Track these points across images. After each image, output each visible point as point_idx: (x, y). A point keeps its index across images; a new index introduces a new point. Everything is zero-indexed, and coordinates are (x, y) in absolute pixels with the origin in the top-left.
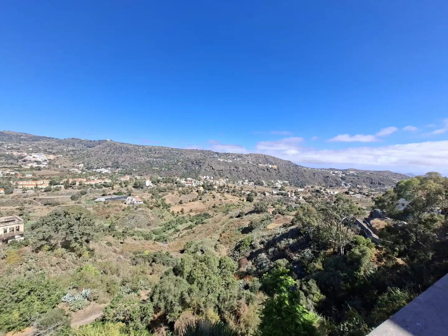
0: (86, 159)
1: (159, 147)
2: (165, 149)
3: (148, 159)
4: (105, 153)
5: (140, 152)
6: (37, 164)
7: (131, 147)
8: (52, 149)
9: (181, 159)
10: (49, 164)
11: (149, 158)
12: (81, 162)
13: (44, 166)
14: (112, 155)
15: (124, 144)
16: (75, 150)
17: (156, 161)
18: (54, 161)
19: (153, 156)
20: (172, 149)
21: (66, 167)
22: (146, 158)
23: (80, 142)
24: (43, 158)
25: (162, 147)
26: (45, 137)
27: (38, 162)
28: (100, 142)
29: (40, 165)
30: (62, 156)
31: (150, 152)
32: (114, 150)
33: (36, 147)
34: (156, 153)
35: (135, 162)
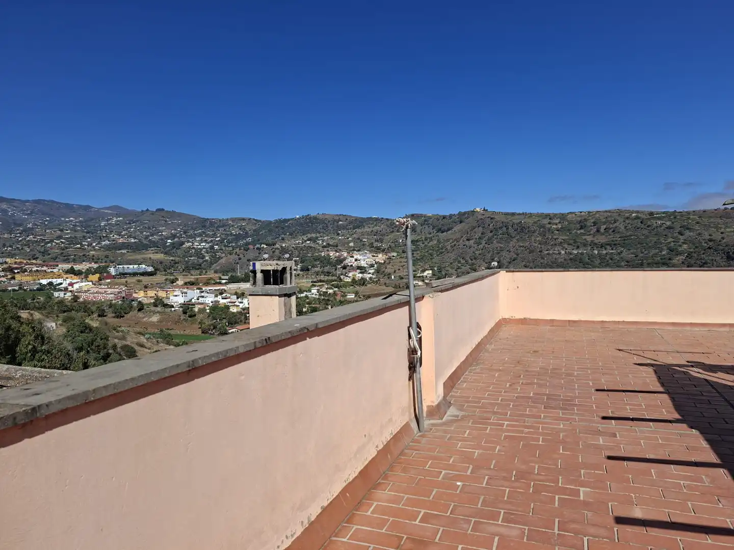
0: (436, 259)
1: (609, 212)
2: (628, 218)
3: (575, 252)
4: (472, 242)
5: (553, 233)
6: (361, 273)
7: (530, 221)
8: (381, 241)
9: (685, 246)
10: (378, 273)
11: (578, 247)
12: (427, 266)
13: (371, 275)
14: (486, 246)
15: (513, 214)
16: (417, 241)
17: (600, 255)
18: (384, 266)
19: (592, 241)
20: (651, 214)
21: (402, 278)
22: (569, 249)
23: (425, 221)
24: (369, 260)
25: (620, 212)
26: (370, 219)
27: (362, 269)
28: (462, 217)
29: (365, 275)
30: (395, 254)
31: (582, 231)
32: (491, 234)
33: (359, 239)
34: (598, 231)
35: (542, 261)
